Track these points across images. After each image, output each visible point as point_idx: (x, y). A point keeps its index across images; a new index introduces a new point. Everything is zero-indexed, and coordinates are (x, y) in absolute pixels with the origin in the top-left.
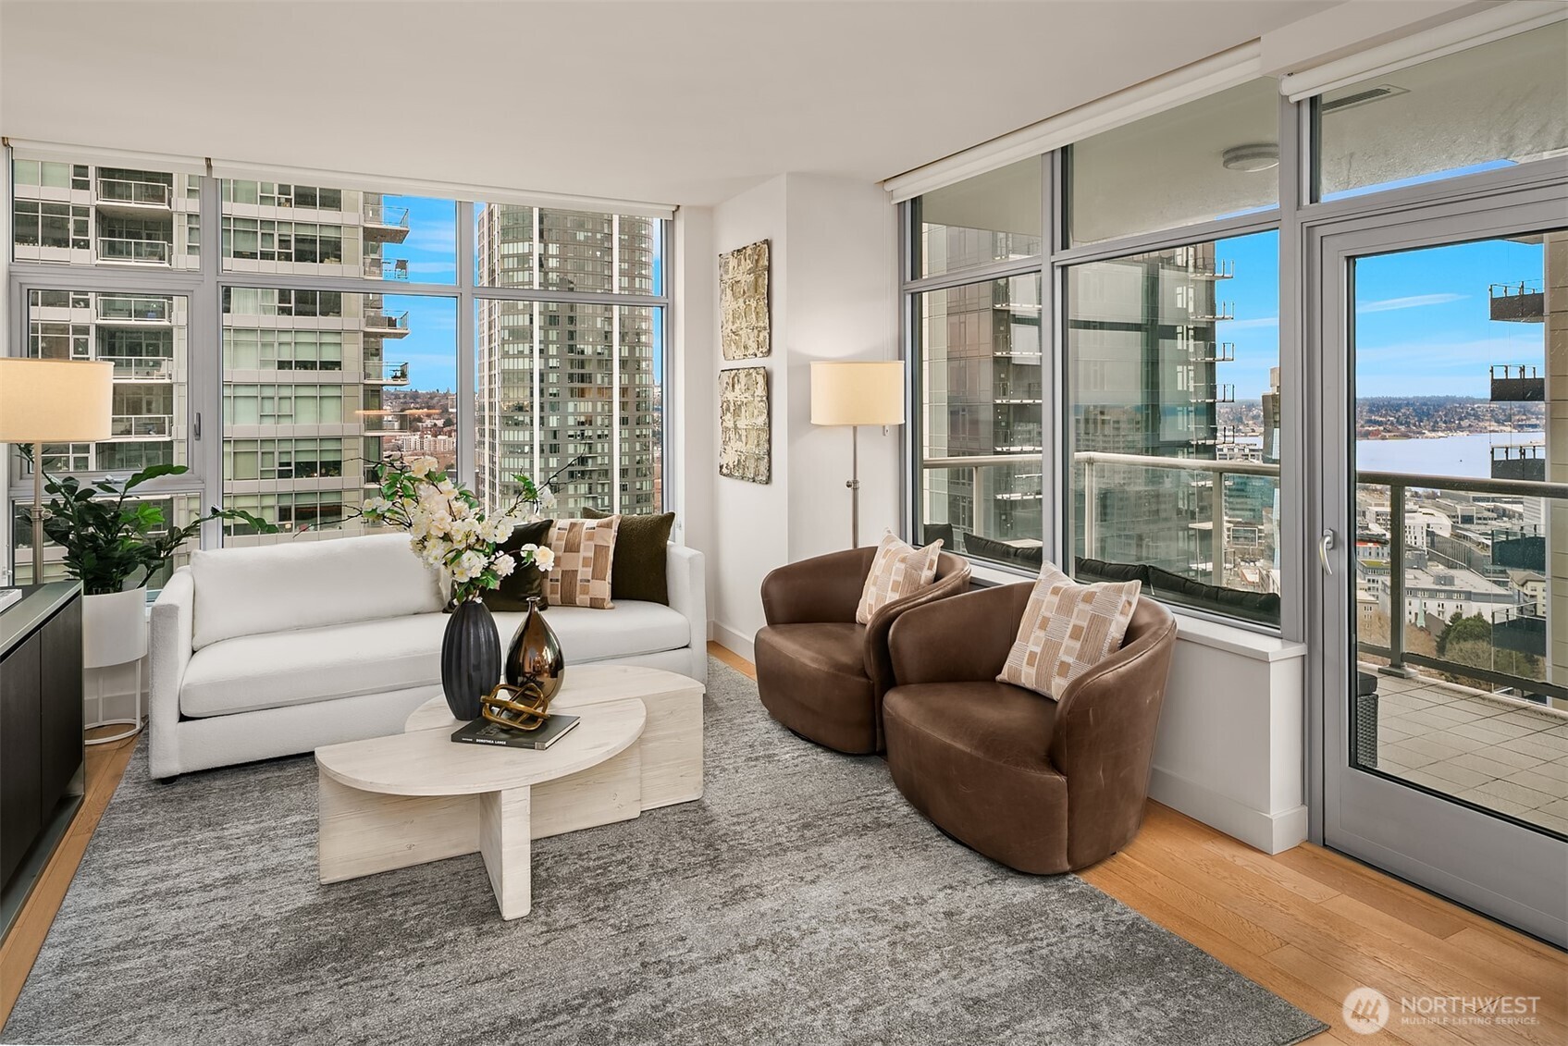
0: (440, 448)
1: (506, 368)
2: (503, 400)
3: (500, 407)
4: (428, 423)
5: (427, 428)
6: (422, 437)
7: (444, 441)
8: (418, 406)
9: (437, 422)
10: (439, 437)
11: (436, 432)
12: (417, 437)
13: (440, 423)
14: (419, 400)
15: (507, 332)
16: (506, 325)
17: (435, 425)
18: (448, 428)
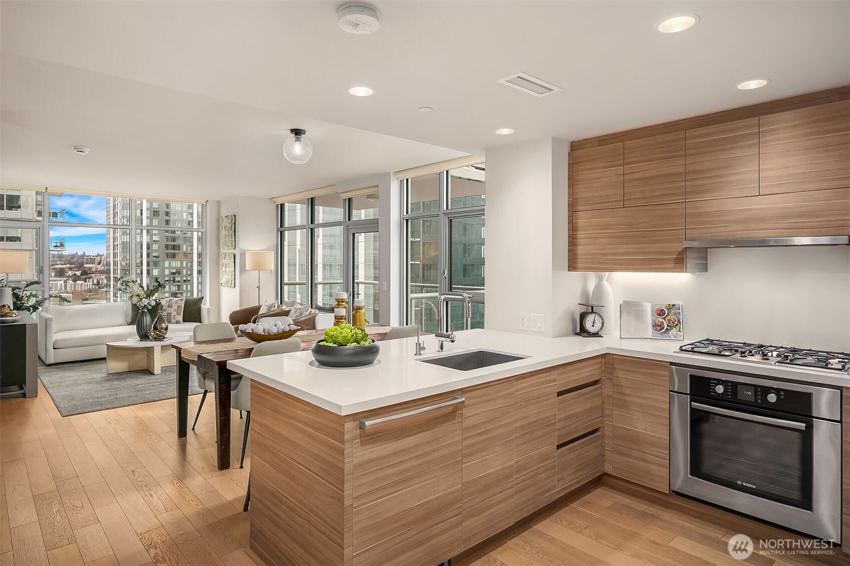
0: (78, 289)
1: (125, 240)
2: (123, 260)
3: (121, 264)
4: (70, 273)
5: (69, 276)
6: (65, 282)
7: (82, 284)
8: (63, 263)
9: (76, 273)
10: (78, 282)
11: (75, 279)
12: (62, 282)
13: (78, 273)
14: (64, 259)
15: (125, 219)
16: (125, 215)
17: (75, 274)
18: (84, 277)
